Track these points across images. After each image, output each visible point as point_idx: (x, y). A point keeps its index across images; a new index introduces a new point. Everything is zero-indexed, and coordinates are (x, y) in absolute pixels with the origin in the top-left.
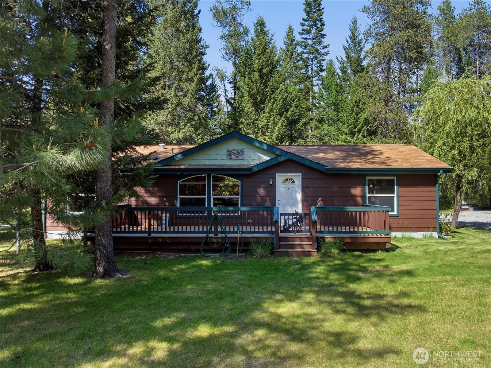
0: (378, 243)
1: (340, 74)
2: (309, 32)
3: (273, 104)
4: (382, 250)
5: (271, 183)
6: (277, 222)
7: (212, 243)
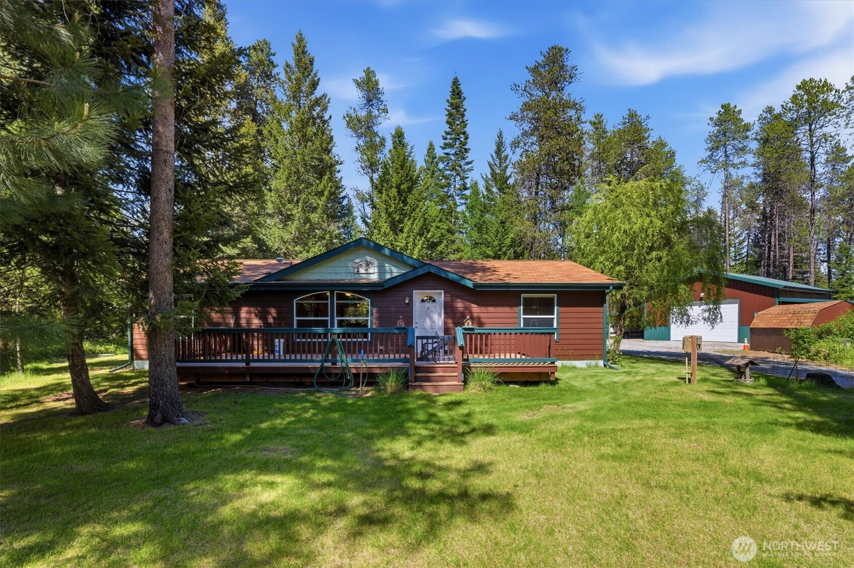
0: (540, 374)
1: (485, 193)
2: (451, 146)
3: (413, 224)
4: (546, 382)
5: (407, 301)
6: (412, 347)
7: (330, 375)
